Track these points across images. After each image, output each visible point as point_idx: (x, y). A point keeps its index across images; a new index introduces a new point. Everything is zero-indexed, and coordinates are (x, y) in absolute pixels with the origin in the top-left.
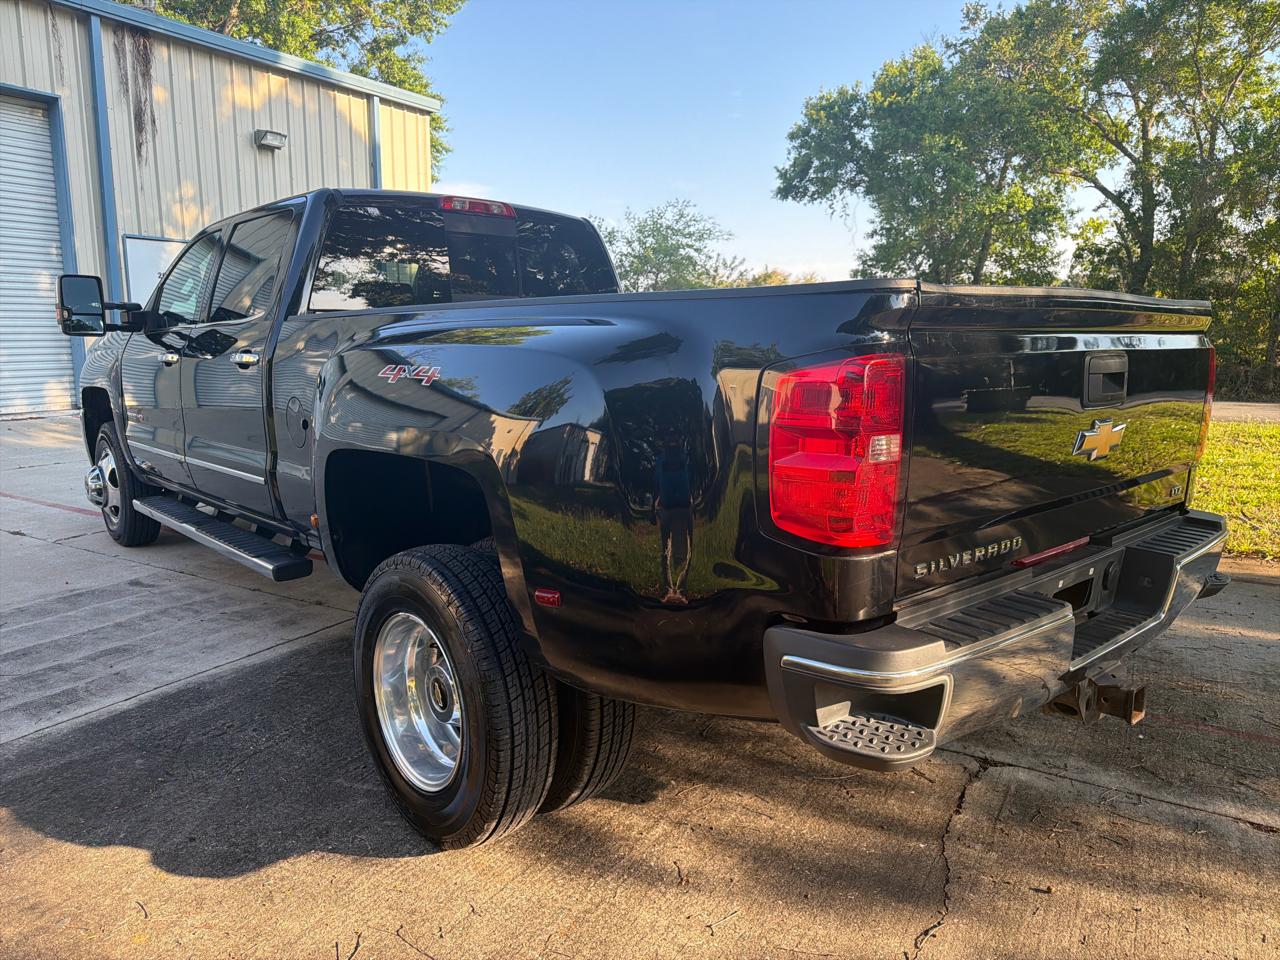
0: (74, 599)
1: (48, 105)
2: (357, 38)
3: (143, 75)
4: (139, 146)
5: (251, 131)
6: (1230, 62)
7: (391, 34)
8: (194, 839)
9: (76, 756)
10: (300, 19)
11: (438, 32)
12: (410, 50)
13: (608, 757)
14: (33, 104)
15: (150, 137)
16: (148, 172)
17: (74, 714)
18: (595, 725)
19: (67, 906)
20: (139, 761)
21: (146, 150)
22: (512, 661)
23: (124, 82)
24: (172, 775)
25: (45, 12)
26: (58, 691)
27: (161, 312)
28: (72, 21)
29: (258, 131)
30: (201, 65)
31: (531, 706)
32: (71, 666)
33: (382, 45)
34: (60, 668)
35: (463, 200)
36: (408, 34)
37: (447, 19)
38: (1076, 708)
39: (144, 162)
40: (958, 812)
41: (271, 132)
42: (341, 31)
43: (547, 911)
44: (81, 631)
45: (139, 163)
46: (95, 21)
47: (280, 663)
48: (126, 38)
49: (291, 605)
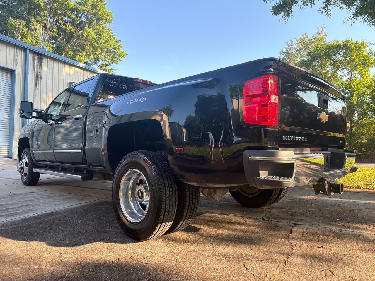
0: (13, 195)
1: (11, 72)
2: (97, 64)
3: (40, 66)
4: (36, 84)
5: (68, 82)
6: (330, 75)
7: (107, 63)
8: (62, 241)
9: (20, 225)
10: (82, 57)
11: (120, 62)
12: (112, 67)
13: (191, 211)
14: (8, 72)
15: (39, 82)
16: (38, 91)
17: (18, 217)
18: (187, 200)
19: (24, 254)
20: (41, 226)
21: (38, 85)
22: (166, 176)
23: (34, 67)
24: (52, 229)
25: (14, 48)
26: (12, 213)
27: (48, 114)
28: (22, 51)
29: (70, 82)
30: (56, 64)
31: (171, 189)
32: (15, 208)
33: (104, 65)
34: (12, 208)
35: (140, 80)
36: (111, 64)
37: (123, 59)
38: (325, 190)
39: (37, 88)
40: (291, 233)
41: (74, 82)
42: (93, 62)
43: (175, 253)
44: (17, 201)
45: (36, 89)
46: (28, 51)
47: (81, 207)
48: (36, 56)
49: (81, 196)
